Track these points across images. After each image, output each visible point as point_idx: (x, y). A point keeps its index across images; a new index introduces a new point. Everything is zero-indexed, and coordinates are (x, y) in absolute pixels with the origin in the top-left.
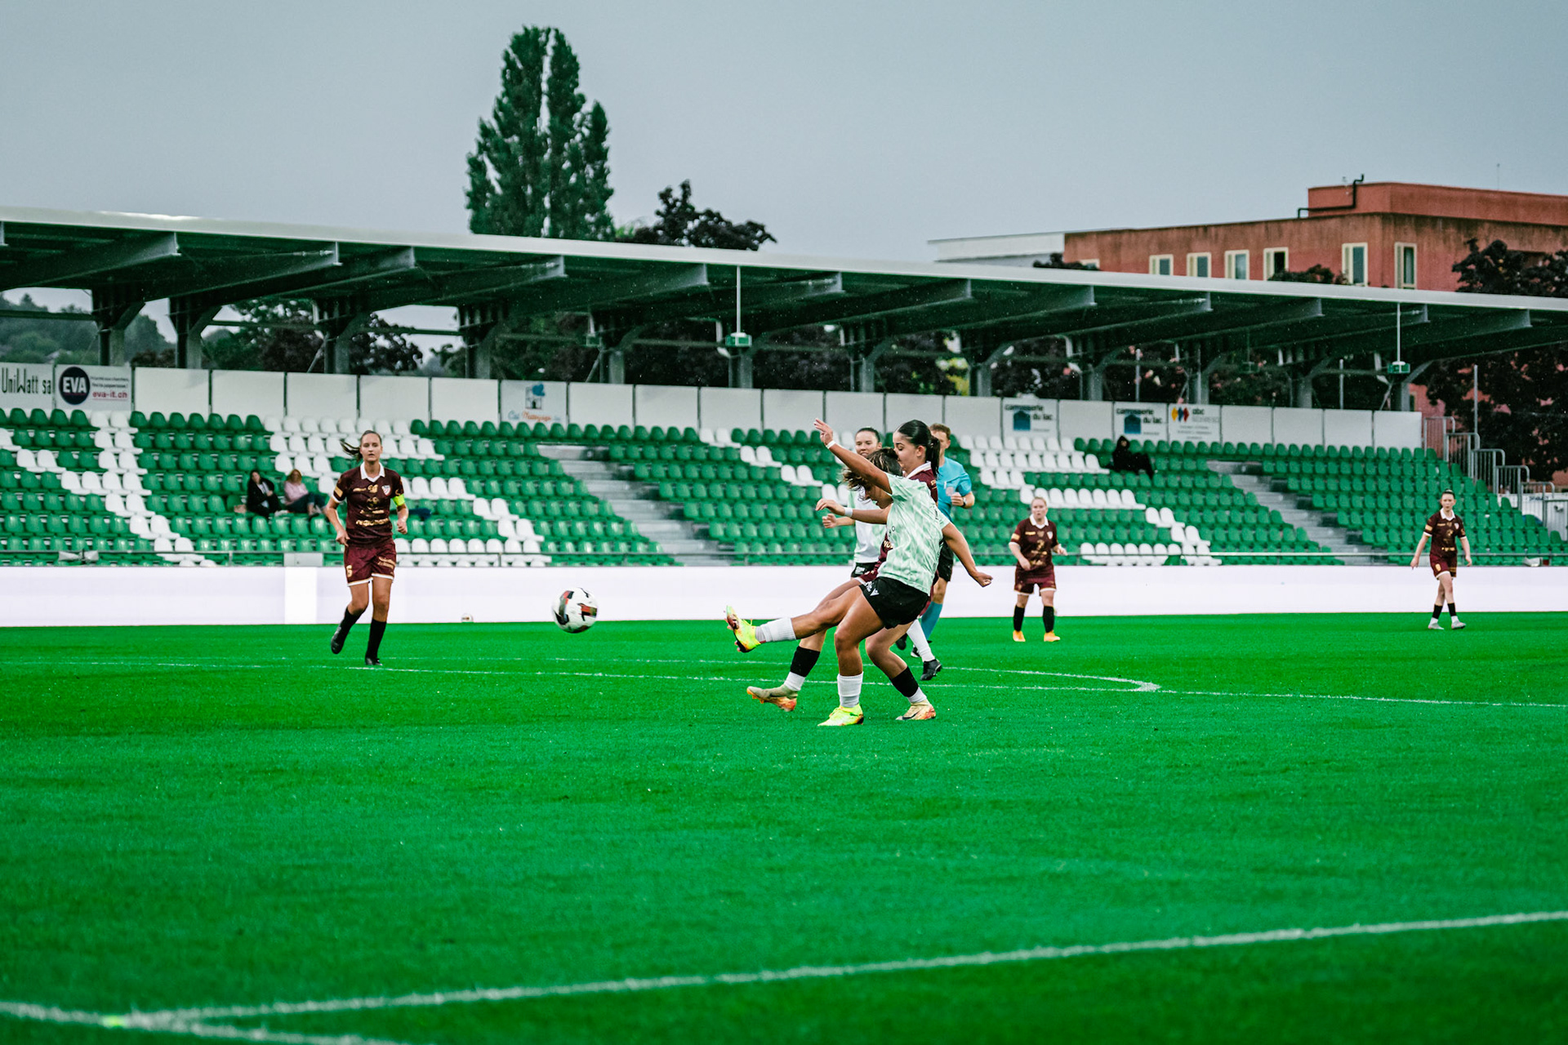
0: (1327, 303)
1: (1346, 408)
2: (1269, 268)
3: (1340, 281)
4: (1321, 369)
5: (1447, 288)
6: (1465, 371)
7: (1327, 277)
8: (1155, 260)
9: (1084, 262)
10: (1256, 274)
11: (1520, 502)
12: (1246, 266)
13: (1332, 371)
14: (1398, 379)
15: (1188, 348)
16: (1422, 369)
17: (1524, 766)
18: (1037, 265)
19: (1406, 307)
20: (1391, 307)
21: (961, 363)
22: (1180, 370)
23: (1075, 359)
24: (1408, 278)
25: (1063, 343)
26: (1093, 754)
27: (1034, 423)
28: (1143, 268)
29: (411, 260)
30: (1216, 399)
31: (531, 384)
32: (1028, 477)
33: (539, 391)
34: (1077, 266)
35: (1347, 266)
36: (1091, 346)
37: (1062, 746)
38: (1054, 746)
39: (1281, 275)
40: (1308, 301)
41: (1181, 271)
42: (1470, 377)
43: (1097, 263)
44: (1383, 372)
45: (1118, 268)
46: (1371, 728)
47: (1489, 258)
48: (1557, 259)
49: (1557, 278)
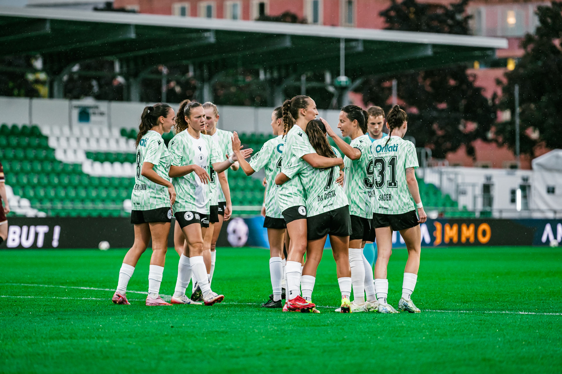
0: (294, 38)
2: (255, 12)
3: (303, 22)
4: (290, 82)
5: (375, 27)
6: (387, 84)
7: (294, 19)
8: (177, 7)
9: (129, 7)
10: (246, 16)
11: (424, 174)
12: (239, 11)
13: (297, 84)
14: (342, 89)
15: (199, 67)
16: (358, 82)
17: (420, 352)
18: (96, 9)
19: (348, 41)
20: (337, 40)
21: (42, 76)
22: (193, 82)
23: (121, 74)
24: (349, 21)
25: (112, 64)
26: (129, 344)
27: (93, 118)
28: (168, 11)
30: (219, 101)
32: (89, 155)
34: (122, 10)
35: (308, 12)
36: (132, 65)
37: (107, 338)
38: (102, 338)
39: (263, 17)
40: (281, 36)
41: (194, 13)
42: (390, 89)
43: (136, 7)
44: (332, 84)
45: (152, 11)
46: (318, 326)
47: (404, 8)
48: (450, 8)
49: (450, 22)
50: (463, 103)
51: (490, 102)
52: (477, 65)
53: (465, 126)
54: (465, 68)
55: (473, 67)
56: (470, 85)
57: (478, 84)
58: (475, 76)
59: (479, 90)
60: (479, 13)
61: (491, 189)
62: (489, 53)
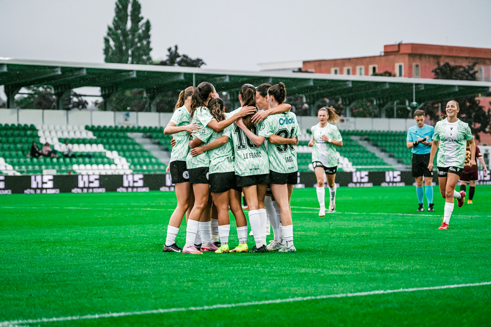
0: (390, 83)
1: (397, 118)
2: (371, 72)
3: (394, 76)
4: (388, 105)
5: (430, 78)
6: (436, 105)
7: (390, 75)
8: (333, 70)
9: (309, 70)
10: (367, 73)
12: (363, 71)
13: (392, 106)
14: (414, 108)
15: (344, 99)
16: (422, 105)
18: (294, 72)
19: (417, 85)
20: (411, 84)
22: (341, 106)
23: (307, 103)
24: (417, 75)
25: (302, 98)
26: (314, 234)
28: (328, 72)
29: (85, 72)
30: (354, 115)
31: (125, 113)
33: (128, 115)
34: (307, 72)
35: (397, 71)
36: (312, 99)
37: (303, 231)
38: (301, 231)
39: (375, 74)
40: (384, 83)
41: (341, 73)
42: (437, 108)
43: (313, 70)
44: (409, 106)
45: (321, 72)
46: (406, 224)
47: (444, 68)
48: (467, 68)
49: (467, 74)
50: (473, 114)
51: (487, 114)
52: (480, 95)
53: (475, 126)
54: (475, 97)
55: (478, 96)
56: (477, 105)
57: (481, 104)
58: (479, 101)
59: (481, 108)
60: (481, 70)
61: (488, 155)
62: (486, 89)
